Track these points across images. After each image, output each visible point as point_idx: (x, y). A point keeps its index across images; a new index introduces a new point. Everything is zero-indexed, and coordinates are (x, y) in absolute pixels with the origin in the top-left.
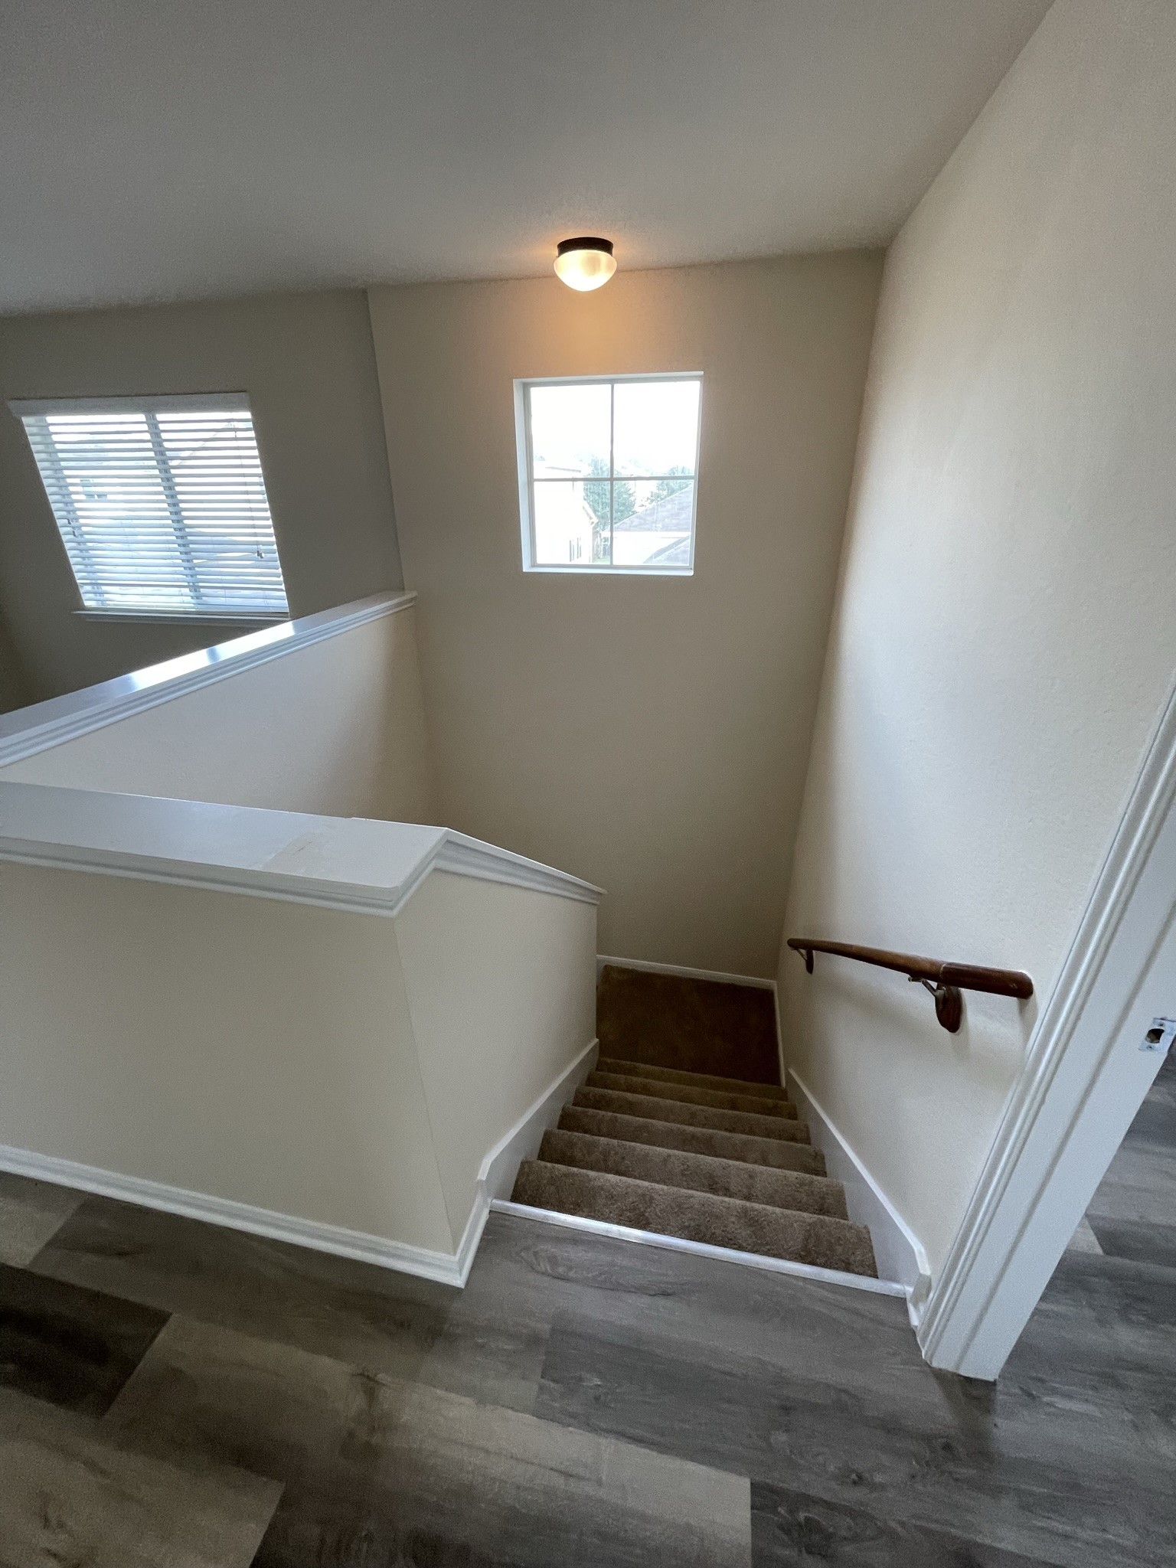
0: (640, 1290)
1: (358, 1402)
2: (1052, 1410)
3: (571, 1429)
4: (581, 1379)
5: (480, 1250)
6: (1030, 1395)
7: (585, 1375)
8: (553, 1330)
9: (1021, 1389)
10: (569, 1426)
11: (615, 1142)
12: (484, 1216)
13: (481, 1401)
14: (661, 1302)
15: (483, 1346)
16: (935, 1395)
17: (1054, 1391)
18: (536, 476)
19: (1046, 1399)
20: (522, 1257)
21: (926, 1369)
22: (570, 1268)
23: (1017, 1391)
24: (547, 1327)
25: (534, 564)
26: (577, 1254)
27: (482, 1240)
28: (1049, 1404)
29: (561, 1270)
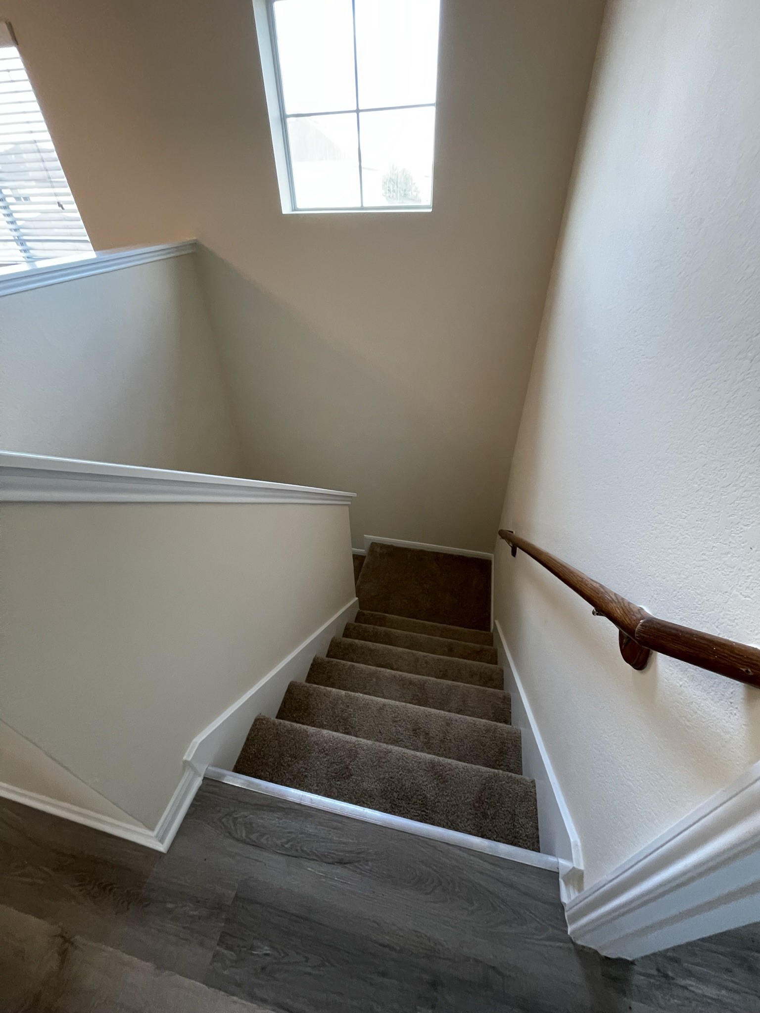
0: (321, 858)
1: (53, 964)
2: (687, 994)
3: (235, 998)
4: (252, 948)
5: (188, 815)
6: (666, 976)
7: (257, 943)
8: (237, 897)
9: (658, 970)
10: (233, 995)
11: (343, 692)
12: (198, 782)
13: (161, 966)
14: (339, 870)
15: (170, 911)
16: (575, 973)
17: (690, 974)
18: (288, 112)
19: (683, 982)
20: (223, 823)
21: (571, 945)
22: (262, 835)
23: (655, 972)
24: (233, 894)
25: (295, 209)
26: (271, 820)
27: (192, 805)
28: (684, 988)
29: (254, 837)
